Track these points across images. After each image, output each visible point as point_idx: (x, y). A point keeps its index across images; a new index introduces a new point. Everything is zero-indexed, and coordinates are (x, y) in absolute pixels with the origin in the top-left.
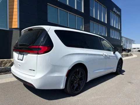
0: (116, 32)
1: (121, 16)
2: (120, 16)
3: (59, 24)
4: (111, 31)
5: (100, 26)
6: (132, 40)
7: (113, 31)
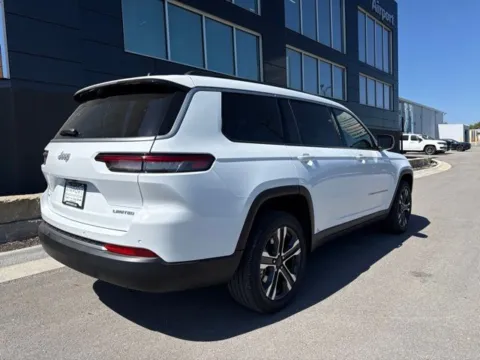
0: (379, 86)
1: (396, 29)
2: (392, 29)
3: (170, 60)
4: (362, 81)
5: (324, 65)
6: (436, 112)
7: (371, 83)
